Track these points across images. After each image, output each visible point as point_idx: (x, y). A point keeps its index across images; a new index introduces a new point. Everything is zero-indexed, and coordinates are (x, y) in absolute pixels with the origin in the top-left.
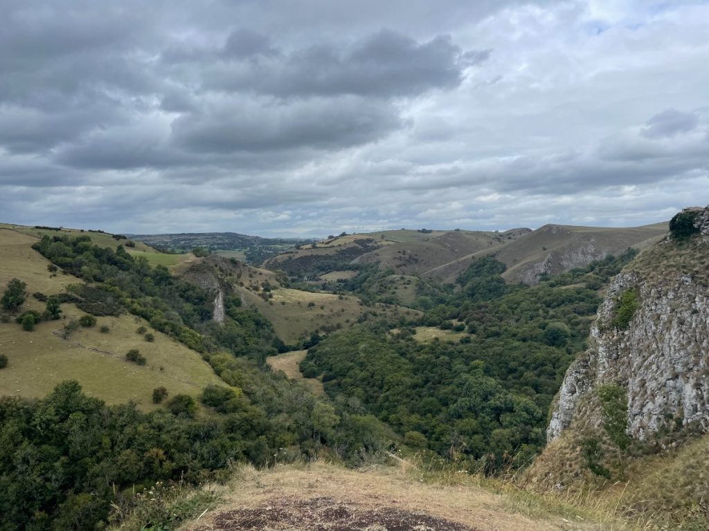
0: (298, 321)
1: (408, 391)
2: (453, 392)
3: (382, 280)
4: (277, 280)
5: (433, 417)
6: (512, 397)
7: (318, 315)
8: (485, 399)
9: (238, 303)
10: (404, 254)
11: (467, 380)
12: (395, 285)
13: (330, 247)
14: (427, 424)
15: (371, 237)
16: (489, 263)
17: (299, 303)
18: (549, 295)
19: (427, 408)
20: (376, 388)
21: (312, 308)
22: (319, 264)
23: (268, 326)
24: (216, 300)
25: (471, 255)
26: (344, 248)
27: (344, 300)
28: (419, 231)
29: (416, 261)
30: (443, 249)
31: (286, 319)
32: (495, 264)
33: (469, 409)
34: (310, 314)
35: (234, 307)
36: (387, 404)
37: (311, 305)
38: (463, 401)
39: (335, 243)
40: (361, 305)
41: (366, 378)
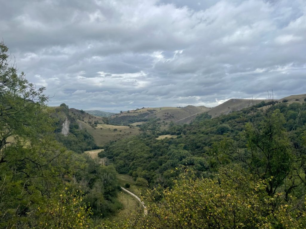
0: (107, 136)
1: (145, 160)
2: (165, 158)
3: (154, 123)
4: (103, 121)
5: (154, 171)
6: (195, 158)
7: (118, 134)
8: (181, 160)
9: (77, 127)
10: (168, 114)
12: (160, 125)
13: (136, 112)
14: (150, 174)
15: (155, 109)
16: (205, 115)
17: (109, 129)
18: (224, 117)
19: (151, 167)
20: (130, 160)
21: (116, 131)
22: (130, 119)
23: (90, 138)
24: (63, 124)
25: (197, 114)
26: (142, 113)
27: (132, 129)
28: (177, 107)
29: (173, 117)
30: (186, 112)
31: (101, 135)
32: (207, 116)
33: (172, 165)
34: (114, 134)
35: (74, 129)
36: (133, 167)
37: (115, 130)
38: (169, 162)
39: (138, 111)
40: (140, 130)
41: (127, 156)
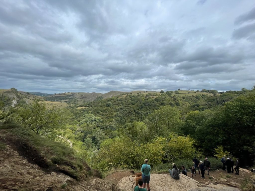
1: (70, 120)
2: (81, 118)
3: (75, 100)
4: (43, 99)
5: (75, 125)
6: (96, 117)
10: (82, 96)
11: (86, 115)
12: (78, 101)
13: (65, 95)
14: (73, 127)
15: (75, 93)
16: (100, 97)
17: (48, 103)
21: (52, 105)
22: (60, 98)
24: (13, 101)
25: (97, 96)
26: (68, 95)
29: (85, 97)
30: (92, 95)
33: (85, 122)
35: (22, 103)
40: (67, 104)
